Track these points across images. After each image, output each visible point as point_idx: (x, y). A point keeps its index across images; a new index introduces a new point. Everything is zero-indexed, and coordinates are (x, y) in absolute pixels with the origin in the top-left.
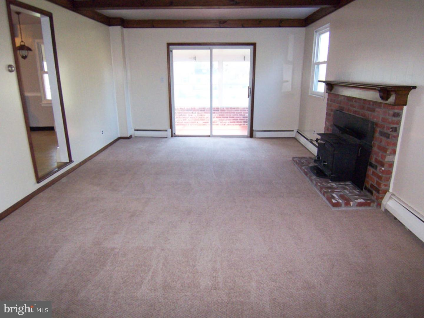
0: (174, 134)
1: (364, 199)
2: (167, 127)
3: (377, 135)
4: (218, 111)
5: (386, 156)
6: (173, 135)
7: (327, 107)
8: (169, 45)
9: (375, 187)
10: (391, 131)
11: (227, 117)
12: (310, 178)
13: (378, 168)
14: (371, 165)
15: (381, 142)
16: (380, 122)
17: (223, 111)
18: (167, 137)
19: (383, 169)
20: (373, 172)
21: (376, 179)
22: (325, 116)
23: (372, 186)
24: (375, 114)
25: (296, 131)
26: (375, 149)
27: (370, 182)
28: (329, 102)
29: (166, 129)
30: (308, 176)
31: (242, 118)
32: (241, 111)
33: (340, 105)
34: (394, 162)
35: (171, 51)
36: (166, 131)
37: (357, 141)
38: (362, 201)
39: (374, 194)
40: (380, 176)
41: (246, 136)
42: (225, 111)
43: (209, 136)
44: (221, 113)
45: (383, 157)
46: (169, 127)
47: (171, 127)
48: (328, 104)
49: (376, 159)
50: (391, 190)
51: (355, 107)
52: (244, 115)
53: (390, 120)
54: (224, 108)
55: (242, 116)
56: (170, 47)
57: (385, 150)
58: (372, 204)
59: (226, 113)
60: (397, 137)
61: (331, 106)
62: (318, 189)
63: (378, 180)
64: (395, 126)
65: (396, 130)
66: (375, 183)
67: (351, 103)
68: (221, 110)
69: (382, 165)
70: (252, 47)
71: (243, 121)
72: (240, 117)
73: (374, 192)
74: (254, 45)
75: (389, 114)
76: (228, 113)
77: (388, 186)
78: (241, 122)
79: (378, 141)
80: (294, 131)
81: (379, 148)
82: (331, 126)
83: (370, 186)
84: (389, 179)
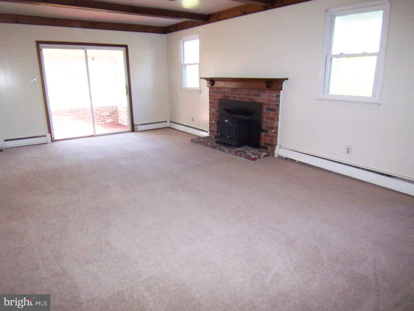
0: (54, 138)
1: (266, 153)
2: (45, 131)
3: (265, 110)
4: (72, 112)
5: (274, 123)
6: (53, 140)
7: (209, 98)
8: (38, 43)
9: (269, 144)
10: (276, 107)
11: (83, 119)
12: (220, 149)
13: (269, 132)
14: (262, 131)
15: (268, 114)
16: (266, 102)
17: (78, 112)
18: (47, 143)
19: (273, 131)
20: (266, 135)
21: (268, 139)
22: (209, 104)
23: (266, 144)
24: (261, 97)
25: (169, 121)
26: (264, 120)
27: (264, 142)
28: (212, 94)
29: (45, 135)
30: (218, 148)
31: (99, 118)
32: (96, 110)
33: (224, 95)
34: (278, 126)
35: (41, 50)
36: (45, 136)
37: (248, 118)
38: (264, 154)
39: (268, 149)
40: (272, 136)
41: (128, 131)
42: (79, 112)
43: (93, 136)
44: (76, 114)
45: (272, 124)
46: (48, 132)
47: (50, 131)
48: (210, 95)
49: (266, 127)
50: (278, 144)
51: (241, 95)
52: (100, 114)
53: (275, 100)
54: (78, 109)
55: (98, 116)
56: (41, 45)
57: (273, 119)
58: (270, 155)
59: (82, 114)
60: (278, 110)
61: (213, 96)
62: (233, 154)
63: (270, 139)
64: (277, 103)
65: (278, 106)
66: (268, 141)
67: (237, 92)
68: (76, 112)
69: (273, 128)
70: (124, 48)
71: (100, 120)
72: (97, 117)
73: (268, 147)
74: (126, 46)
75: (273, 97)
76: (83, 114)
77: (276, 141)
78: (98, 122)
79: (266, 114)
80: (167, 122)
81: (268, 118)
82: (217, 111)
83: (264, 144)
84: (276, 137)
